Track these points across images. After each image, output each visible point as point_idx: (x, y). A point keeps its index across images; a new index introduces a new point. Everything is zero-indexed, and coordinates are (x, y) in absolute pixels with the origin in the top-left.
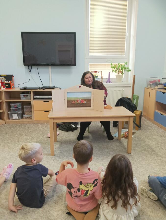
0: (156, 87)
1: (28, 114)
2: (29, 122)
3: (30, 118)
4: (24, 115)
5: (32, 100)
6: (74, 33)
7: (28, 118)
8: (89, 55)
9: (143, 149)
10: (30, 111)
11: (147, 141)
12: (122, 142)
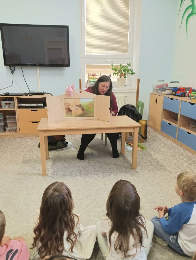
0: (163, 93)
1: (12, 126)
2: (13, 136)
3: (14, 130)
4: (7, 127)
5: (16, 109)
6: (67, 27)
7: (11, 131)
8: (85, 54)
9: (150, 163)
10: (15, 123)
11: (154, 154)
12: (126, 157)
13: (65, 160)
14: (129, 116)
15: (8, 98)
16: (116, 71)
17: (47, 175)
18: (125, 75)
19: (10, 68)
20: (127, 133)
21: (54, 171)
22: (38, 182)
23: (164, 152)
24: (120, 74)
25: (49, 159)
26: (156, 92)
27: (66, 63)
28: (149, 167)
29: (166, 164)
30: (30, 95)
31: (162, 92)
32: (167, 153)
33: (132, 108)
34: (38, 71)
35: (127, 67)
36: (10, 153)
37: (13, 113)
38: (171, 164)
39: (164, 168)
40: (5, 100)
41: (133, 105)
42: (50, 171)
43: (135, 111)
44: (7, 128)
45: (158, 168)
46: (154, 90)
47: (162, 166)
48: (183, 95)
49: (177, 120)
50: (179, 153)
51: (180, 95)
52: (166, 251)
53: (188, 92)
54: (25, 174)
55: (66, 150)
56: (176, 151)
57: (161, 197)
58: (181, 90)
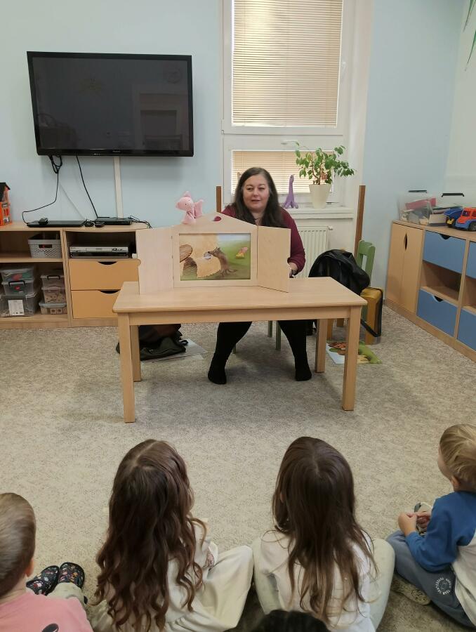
0: (424, 221)
1: (54, 301)
2: (57, 324)
3: (60, 311)
4: (44, 302)
5: (65, 259)
6: (188, 59)
7: (53, 311)
8: (231, 124)
9: (387, 396)
10: (61, 292)
11: (398, 374)
12: (328, 380)
13: (178, 384)
14: (338, 280)
15: (45, 232)
16: (307, 166)
17: (135, 421)
18: (329, 175)
19: (51, 159)
20: (331, 321)
21: (152, 411)
22: (114, 437)
23: (423, 370)
24: (315, 173)
25: (141, 380)
26: (405, 219)
27: (186, 148)
28: (386, 405)
29: (428, 400)
30: (97, 226)
31: (421, 220)
32: (432, 373)
33: (345, 258)
34: (117, 166)
35: (334, 155)
36: (48, 366)
37: (57, 269)
38: (441, 400)
39: (423, 409)
40: (39, 236)
41: (348, 250)
42: (142, 412)
43: (353, 265)
44: (44, 305)
45: (407, 408)
46: (400, 213)
47: (418, 404)
48: (474, 226)
49: (457, 289)
50: (463, 373)
51: (466, 226)
52: (426, 617)
54: (82, 417)
55: (183, 361)
56: (454, 367)
57: (413, 480)
58: (468, 215)
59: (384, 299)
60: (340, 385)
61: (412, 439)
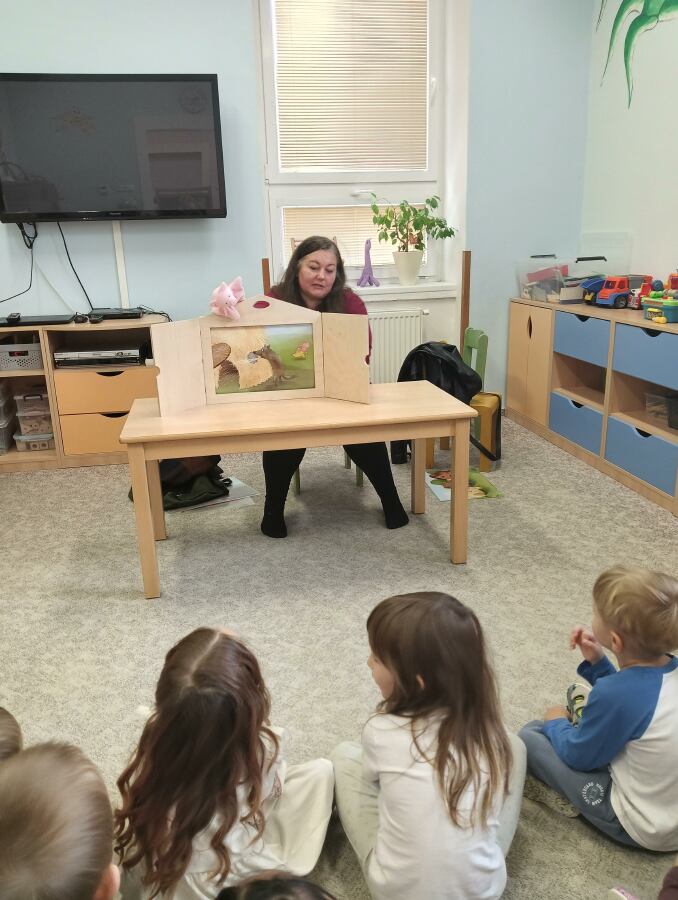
0: (554, 297)
1: (35, 431)
2: (41, 464)
3: (44, 445)
4: (20, 434)
5: (48, 371)
6: (212, 79)
7: (35, 446)
8: (278, 170)
9: (511, 542)
10: (45, 419)
11: (526, 511)
12: (430, 523)
13: (221, 542)
14: (438, 385)
15: (17, 333)
16: (389, 226)
17: (161, 595)
18: (420, 238)
19: (21, 227)
20: (430, 441)
21: (185, 581)
22: (131, 620)
23: (559, 503)
24: (401, 236)
25: (167, 538)
26: (528, 296)
27: (216, 206)
28: (511, 553)
29: (567, 543)
30: (93, 322)
31: (549, 296)
32: (572, 506)
33: (446, 354)
34: (117, 235)
35: (426, 210)
36: (31, 525)
37: (37, 386)
38: (585, 542)
39: (561, 556)
40: (8, 339)
41: (451, 342)
42: (169, 583)
43: (458, 362)
44: (20, 438)
45: (539, 556)
46: (521, 286)
47: (554, 549)
48: (622, 302)
49: (602, 389)
50: (613, 504)
51: (611, 302)
52: (574, 834)
53: (638, 291)
54: (84, 595)
55: (225, 509)
56: (602, 496)
57: (551, 654)
58: (612, 288)
59: (502, 408)
60: (446, 529)
61: (548, 598)
